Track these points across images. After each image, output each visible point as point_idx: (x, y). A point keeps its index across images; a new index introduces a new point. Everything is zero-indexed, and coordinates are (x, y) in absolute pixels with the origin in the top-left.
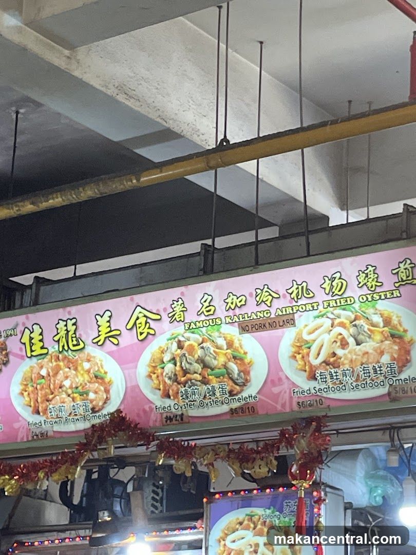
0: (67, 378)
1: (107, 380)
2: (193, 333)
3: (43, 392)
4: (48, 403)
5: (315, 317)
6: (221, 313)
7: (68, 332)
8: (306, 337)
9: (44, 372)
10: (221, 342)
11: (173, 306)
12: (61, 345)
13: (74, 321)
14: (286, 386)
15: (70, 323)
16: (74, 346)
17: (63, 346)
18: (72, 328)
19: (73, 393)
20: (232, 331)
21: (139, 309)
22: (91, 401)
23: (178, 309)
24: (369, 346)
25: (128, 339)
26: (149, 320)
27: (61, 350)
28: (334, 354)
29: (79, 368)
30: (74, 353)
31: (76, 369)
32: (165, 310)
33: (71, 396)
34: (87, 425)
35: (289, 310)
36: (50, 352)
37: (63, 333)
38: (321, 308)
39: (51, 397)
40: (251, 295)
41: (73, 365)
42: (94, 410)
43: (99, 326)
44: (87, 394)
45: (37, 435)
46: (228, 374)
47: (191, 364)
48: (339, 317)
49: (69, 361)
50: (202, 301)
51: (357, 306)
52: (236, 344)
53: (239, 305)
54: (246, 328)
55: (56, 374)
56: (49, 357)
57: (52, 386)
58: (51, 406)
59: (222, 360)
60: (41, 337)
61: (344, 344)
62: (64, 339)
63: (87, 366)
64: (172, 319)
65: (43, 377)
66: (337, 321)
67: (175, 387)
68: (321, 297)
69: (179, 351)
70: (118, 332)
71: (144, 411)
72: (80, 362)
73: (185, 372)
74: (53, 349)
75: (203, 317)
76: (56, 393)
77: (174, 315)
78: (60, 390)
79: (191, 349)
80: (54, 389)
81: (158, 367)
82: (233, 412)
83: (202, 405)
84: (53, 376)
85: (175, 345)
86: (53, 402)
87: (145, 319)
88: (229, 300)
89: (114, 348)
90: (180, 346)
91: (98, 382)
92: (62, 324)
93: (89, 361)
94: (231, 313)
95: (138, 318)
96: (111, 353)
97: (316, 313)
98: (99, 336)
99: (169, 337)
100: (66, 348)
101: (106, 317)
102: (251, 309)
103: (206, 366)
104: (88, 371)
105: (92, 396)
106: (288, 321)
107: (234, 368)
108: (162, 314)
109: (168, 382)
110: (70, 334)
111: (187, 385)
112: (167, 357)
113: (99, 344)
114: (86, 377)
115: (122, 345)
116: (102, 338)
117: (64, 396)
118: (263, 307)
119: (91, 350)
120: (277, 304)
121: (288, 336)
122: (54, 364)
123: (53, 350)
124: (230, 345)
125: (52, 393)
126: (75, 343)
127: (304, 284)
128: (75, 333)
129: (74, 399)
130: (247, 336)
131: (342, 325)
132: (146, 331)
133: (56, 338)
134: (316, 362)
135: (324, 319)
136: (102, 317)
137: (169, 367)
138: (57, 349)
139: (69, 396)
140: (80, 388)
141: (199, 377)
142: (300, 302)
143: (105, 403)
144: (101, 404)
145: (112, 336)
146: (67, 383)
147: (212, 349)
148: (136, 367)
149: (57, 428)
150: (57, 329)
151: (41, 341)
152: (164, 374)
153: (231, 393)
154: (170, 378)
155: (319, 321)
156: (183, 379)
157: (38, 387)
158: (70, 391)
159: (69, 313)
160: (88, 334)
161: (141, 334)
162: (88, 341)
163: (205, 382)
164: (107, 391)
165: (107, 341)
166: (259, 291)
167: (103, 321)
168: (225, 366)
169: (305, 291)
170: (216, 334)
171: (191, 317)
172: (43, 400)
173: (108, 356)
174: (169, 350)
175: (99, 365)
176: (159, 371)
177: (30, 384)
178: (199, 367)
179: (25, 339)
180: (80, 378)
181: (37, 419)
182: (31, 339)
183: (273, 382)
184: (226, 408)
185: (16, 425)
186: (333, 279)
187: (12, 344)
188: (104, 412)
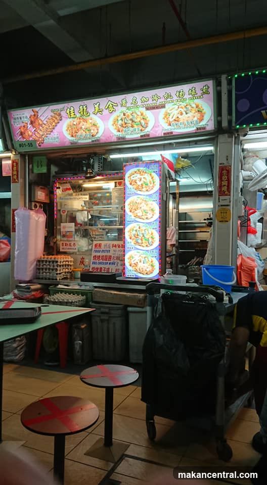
0: (83, 125)
1: (97, 126)
2: (129, 110)
3: (75, 130)
4: (76, 133)
6: (139, 103)
7: (83, 109)
8: (169, 111)
9: (75, 123)
10: (139, 113)
11: (122, 101)
12: (81, 114)
13: (86, 106)
14: (160, 128)
15: (84, 106)
18: (85, 108)
20: (143, 110)
21: (110, 102)
22: (92, 133)
23: (124, 102)
24: (190, 114)
25: (106, 112)
27: (81, 116)
28: (178, 117)
30: (86, 117)
31: (87, 122)
32: (119, 102)
34: (90, 141)
35: (164, 103)
37: (82, 110)
38: (175, 102)
39: (77, 131)
40: (150, 97)
41: (85, 121)
42: (93, 136)
43: (95, 108)
44: (90, 130)
45: (73, 144)
46: (141, 124)
47: (128, 121)
48: (181, 105)
49: (84, 119)
50: (133, 99)
51: (187, 101)
52: (144, 114)
53: (146, 101)
54: (147, 109)
55: (79, 124)
56: (77, 118)
57: (78, 128)
59: (139, 119)
61: (182, 114)
62: (82, 112)
63: (90, 121)
64: (122, 105)
65: (75, 125)
66: (180, 106)
67: (122, 128)
68: (175, 98)
70: (102, 110)
71: (110, 136)
72: (88, 120)
73: (126, 124)
74: (78, 115)
75: (133, 105)
76: (79, 130)
78: (81, 129)
79: (128, 116)
82: (141, 136)
83: (131, 134)
85: (122, 114)
86: (78, 133)
87: (112, 105)
88: (142, 99)
89: (101, 115)
90: (124, 115)
91: (94, 127)
92: (81, 107)
93: (91, 119)
94: (143, 103)
95: (109, 105)
96: (99, 117)
97: (173, 104)
98: (95, 111)
99: (120, 112)
100: (83, 115)
101: (98, 104)
102: (150, 103)
103: (133, 121)
104: (91, 123)
105: (92, 131)
106: (163, 106)
107: (143, 122)
108: (118, 104)
109: (120, 127)
111: (126, 128)
112: (119, 119)
113: (95, 114)
114: (90, 125)
115: (103, 114)
117: (82, 131)
118: (155, 102)
119: (92, 116)
120: (159, 100)
121: (163, 111)
122: (79, 120)
124: (142, 114)
126: (86, 113)
127: (170, 94)
128: (86, 110)
129: (86, 132)
130: (148, 111)
131: (182, 108)
132: (112, 109)
133: (79, 112)
134: (171, 120)
135: (176, 106)
136: (96, 104)
137: (120, 122)
140: (88, 128)
141: (130, 125)
142: (168, 100)
143: (97, 133)
144: (95, 134)
145: (100, 111)
146: (83, 127)
147: (136, 116)
148: (108, 122)
149: (79, 141)
151: (74, 112)
152: (118, 124)
153: (141, 130)
154: (120, 125)
155: (174, 106)
156: (125, 126)
157: (73, 128)
158: (84, 130)
159: (84, 103)
160: (91, 110)
161: (110, 110)
162: (91, 113)
163: (132, 126)
164: (98, 130)
165: (98, 113)
166: (153, 96)
167: (96, 106)
168: (140, 121)
169: (170, 96)
170: (137, 111)
171: (129, 105)
174: (120, 116)
175: (95, 121)
176: (116, 123)
177: (70, 127)
178: (130, 122)
179: (68, 112)
180: (88, 125)
181: (72, 138)
182: (70, 112)
183: (156, 127)
184: (139, 135)
185: (65, 141)
186: (180, 92)
187: (63, 113)
188: (96, 136)
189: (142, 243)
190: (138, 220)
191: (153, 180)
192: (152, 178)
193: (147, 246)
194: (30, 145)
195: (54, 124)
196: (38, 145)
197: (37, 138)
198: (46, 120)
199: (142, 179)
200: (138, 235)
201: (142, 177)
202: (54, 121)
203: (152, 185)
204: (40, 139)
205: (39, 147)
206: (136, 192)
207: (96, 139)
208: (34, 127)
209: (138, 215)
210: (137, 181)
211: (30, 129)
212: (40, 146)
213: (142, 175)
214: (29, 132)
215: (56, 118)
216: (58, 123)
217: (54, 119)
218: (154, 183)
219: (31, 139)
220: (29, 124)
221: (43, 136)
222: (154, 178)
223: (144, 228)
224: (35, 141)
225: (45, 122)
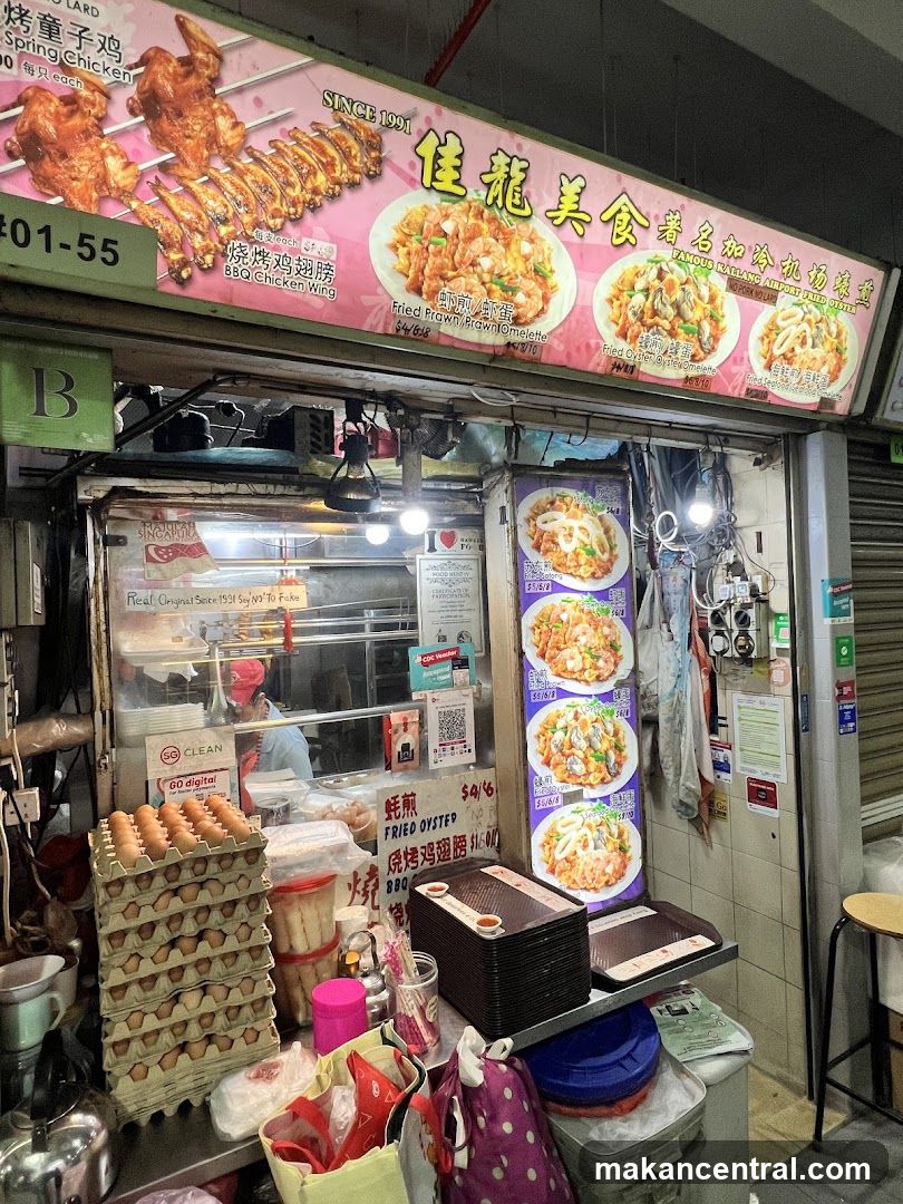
0: (488, 253)
1: (549, 283)
2: (680, 265)
3: (438, 261)
4: (442, 283)
5: (794, 304)
6: (715, 255)
7: (509, 178)
8: (778, 321)
9: (448, 226)
10: (705, 292)
11: (668, 218)
12: (492, 194)
13: (524, 164)
14: (744, 368)
15: (517, 165)
16: (514, 205)
17: (496, 198)
18: (518, 176)
19: (491, 282)
20: (720, 284)
21: (626, 198)
22: (517, 306)
23: (672, 225)
24: (820, 352)
25: (598, 235)
26: (633, 222)
27: (490, 201)
28: (794, 350)
29: (513, 247)
30: (510, 218)
31: (507, 246)
32: (657, 217)
33: (487, 286)
34: (500, 340)
35: (776, 286)
36: (469, 197)
37: (501, 175)
38: (801, 295)
39: (451, 274)
40: (750, 248)
41: (502, 236)
42: (516, 320)
43: (562, 195)
44: (514, 291)
45: (407, 330)
46: (699, 334)
47: (665, 305)
48: (810, 312)
49: (499, 228)
50: (702, 229)
52: (718, 301)
53: (736, 254)
54: (734, 286)
55: (470, 239)
56: (464, 204)
57: (457, 257)
58: (446, 290)
59: (697, 314)
60: (458, 162)
61: (804, 342)
62: (500, 187)
63: (526, 248)
64: (661, 235)
65: (445, 235)
66: (807, 316)
67: (636, 327)
68: (805, 285)
69: (657, 281)
70: (588, 219)
71: (588, 346)
72: (517, 237)
73: (655, 313)
74: (476, 194)
75: (695, 251)
76: (461, 271)
77: (666, 231)
78: (471, 269)
79: (671, 287)
80: (461, 262)
81: (625, 293)
82: (687, 379)
83: (657, 362)
84: (465, 242)
85: (655, 272)
86: (452, 284)
87: (629, 217)
88: (728, 244)
89: (576, 239)
90: (660, 275)
91: (536, 281)
92: (503, 158)
93: (532, 241)
94: (725, 260)
95: (620, 211)
96: (567, 244)
97: (795, 299)
98: (559, 209)
99: (651, 257)
100: (500, 203)
101: (580, 182)
102: (746, 270)
103: (679, 314)
104: (526, 258)
105: (520, 298)
106: (770, 296)
107: (707, 328)
108: (652, 221)
109: (631, 318)
110: (513, 183)
111: (651, 331)
112: (640, 285)
113: (556, 222)
114: (521, 267)
115: (588, 239)
116: (563, 214)
117: (474, 280)
118: (756, 270)
119: (539, 225)
120: (768, 272)
121: (767, 312)
122: (472, 221)
123: (476, 197)
124: (713, 299)
125: (455, 269)
126: (517, 202)
127: (797, 263)
128: (520, 186)
129: (489, 292)
130: (732, 296)
131: (809, 322)
132: (626, 235)
133: (487, 178)
134: (776, 351)
135: (798, 309)
136: (570, 182)
137: (639, 299)
138: (483, 198)
139: (483, 283)
140: (506, 278)
141: (668, 327)
142: (788, 281)
143: (537, 315)
144: (530, 315)
145: (580, 220)
146: (486, 263)
147: (693, 296)
148: (596, 281)
149: (446, 329)
150: (493, 164)
151: (457, 168)
152: (630, 305)
153: (694, 358)
154: (635, 314)
155: (794, 310)
156: (649, 321)
157: (431, 247)
158: (486, 277)
159: (519, 147)
160: (543, 200)
161: (618, 236)
162: (540, 211)
163: (672, 333)
164: (546, 299)
165: (568, 224)
166: (758, 249)
167: (571, 189)
168: (699, 323)
169: (795, 270)
170: (702, 279)
171: (683, 243)
172: (435, 275)
173: (563, 246)
174: (645, 276)
175: (546, 256)
176: (625, 298)
177: (414, 234)
178: (670, 312)
179: (427, 149)
180: (510, 265)
181: (413, 301)
182: (438, 156)
183: (735, 361)
184: (682, 374)
185: (367, 300)
186: (819, 270)
187: (396, 147)
188: (533, 328)
189: (588, 773)
190: (570, 686)
191: (609, 539)
192: (607, 531)
193: (603, 781)
194: (100, 244)
195: (321, 179)
196: (162, 272)
197: (167, 226)
198: (274, 133)
199: (577, 533)
200: (572, 746)
201: (575, 524)
202: (328, 166)
203: (606, 557)
204: (198, 241)
205: (172, 288)
206: (557, 580)
207: (525, 340)
208: (160, 139)
209: (570, 665)
210: (560, 540)
211: (128, 144)
212: (181, 282)
213: (574, 516)
214: (113, 163)
215: (347, 156)
216: (353, 185)
217: (331, 151)
218: (612, 549)
219: (115, 212)
220: (122, 97)
221: (223, 230)
222: (612, 533)
223: (589, 716)
224: (150, 238)
225: (259, 142)
